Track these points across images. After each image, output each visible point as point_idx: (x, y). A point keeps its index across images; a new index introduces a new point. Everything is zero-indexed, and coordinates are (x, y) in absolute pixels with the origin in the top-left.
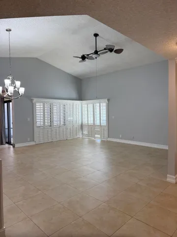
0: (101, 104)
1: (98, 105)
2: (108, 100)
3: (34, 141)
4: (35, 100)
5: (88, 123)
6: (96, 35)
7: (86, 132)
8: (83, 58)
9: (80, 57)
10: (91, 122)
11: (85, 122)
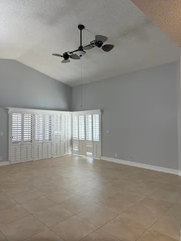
0: (94, 116)
1: (90, 116)
2: (102, 111)
3: (8, 160)
4: (11, 110)
5: (79, 138)
6: (81, 27)
7: (76, 149)
8: (66, 56)
9: (62, 55)
10: (82, 137)
11: (75, 136)
